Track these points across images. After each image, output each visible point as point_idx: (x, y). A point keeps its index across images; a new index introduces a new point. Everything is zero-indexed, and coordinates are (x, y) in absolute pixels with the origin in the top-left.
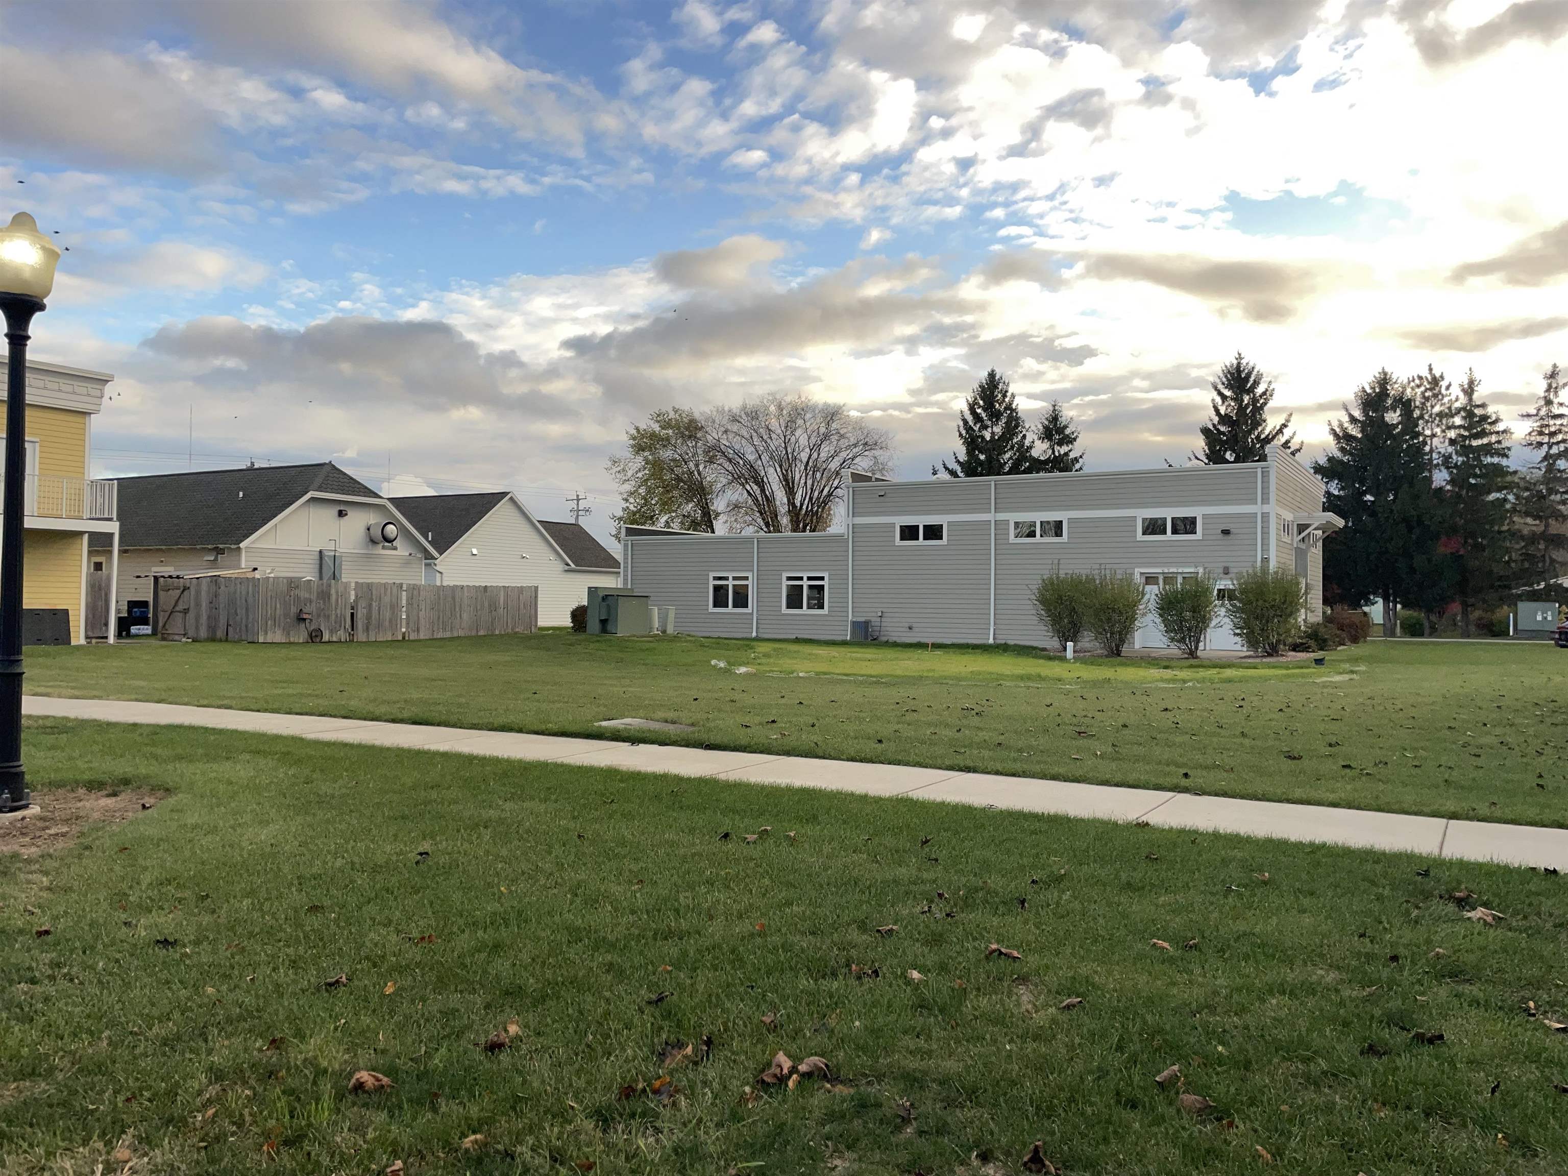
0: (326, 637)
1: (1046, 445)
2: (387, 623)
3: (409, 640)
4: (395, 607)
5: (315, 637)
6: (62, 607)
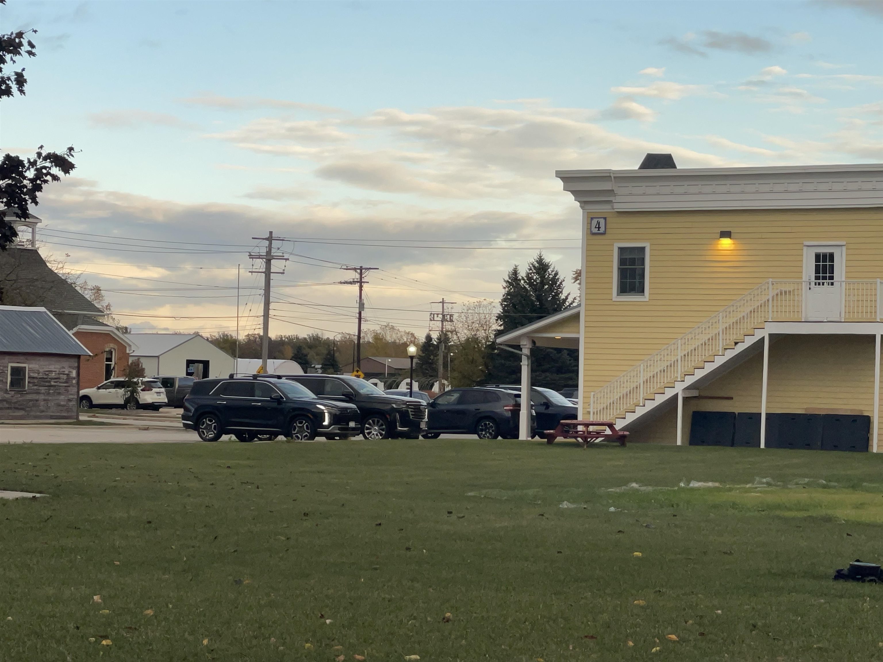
6: (866, 414)
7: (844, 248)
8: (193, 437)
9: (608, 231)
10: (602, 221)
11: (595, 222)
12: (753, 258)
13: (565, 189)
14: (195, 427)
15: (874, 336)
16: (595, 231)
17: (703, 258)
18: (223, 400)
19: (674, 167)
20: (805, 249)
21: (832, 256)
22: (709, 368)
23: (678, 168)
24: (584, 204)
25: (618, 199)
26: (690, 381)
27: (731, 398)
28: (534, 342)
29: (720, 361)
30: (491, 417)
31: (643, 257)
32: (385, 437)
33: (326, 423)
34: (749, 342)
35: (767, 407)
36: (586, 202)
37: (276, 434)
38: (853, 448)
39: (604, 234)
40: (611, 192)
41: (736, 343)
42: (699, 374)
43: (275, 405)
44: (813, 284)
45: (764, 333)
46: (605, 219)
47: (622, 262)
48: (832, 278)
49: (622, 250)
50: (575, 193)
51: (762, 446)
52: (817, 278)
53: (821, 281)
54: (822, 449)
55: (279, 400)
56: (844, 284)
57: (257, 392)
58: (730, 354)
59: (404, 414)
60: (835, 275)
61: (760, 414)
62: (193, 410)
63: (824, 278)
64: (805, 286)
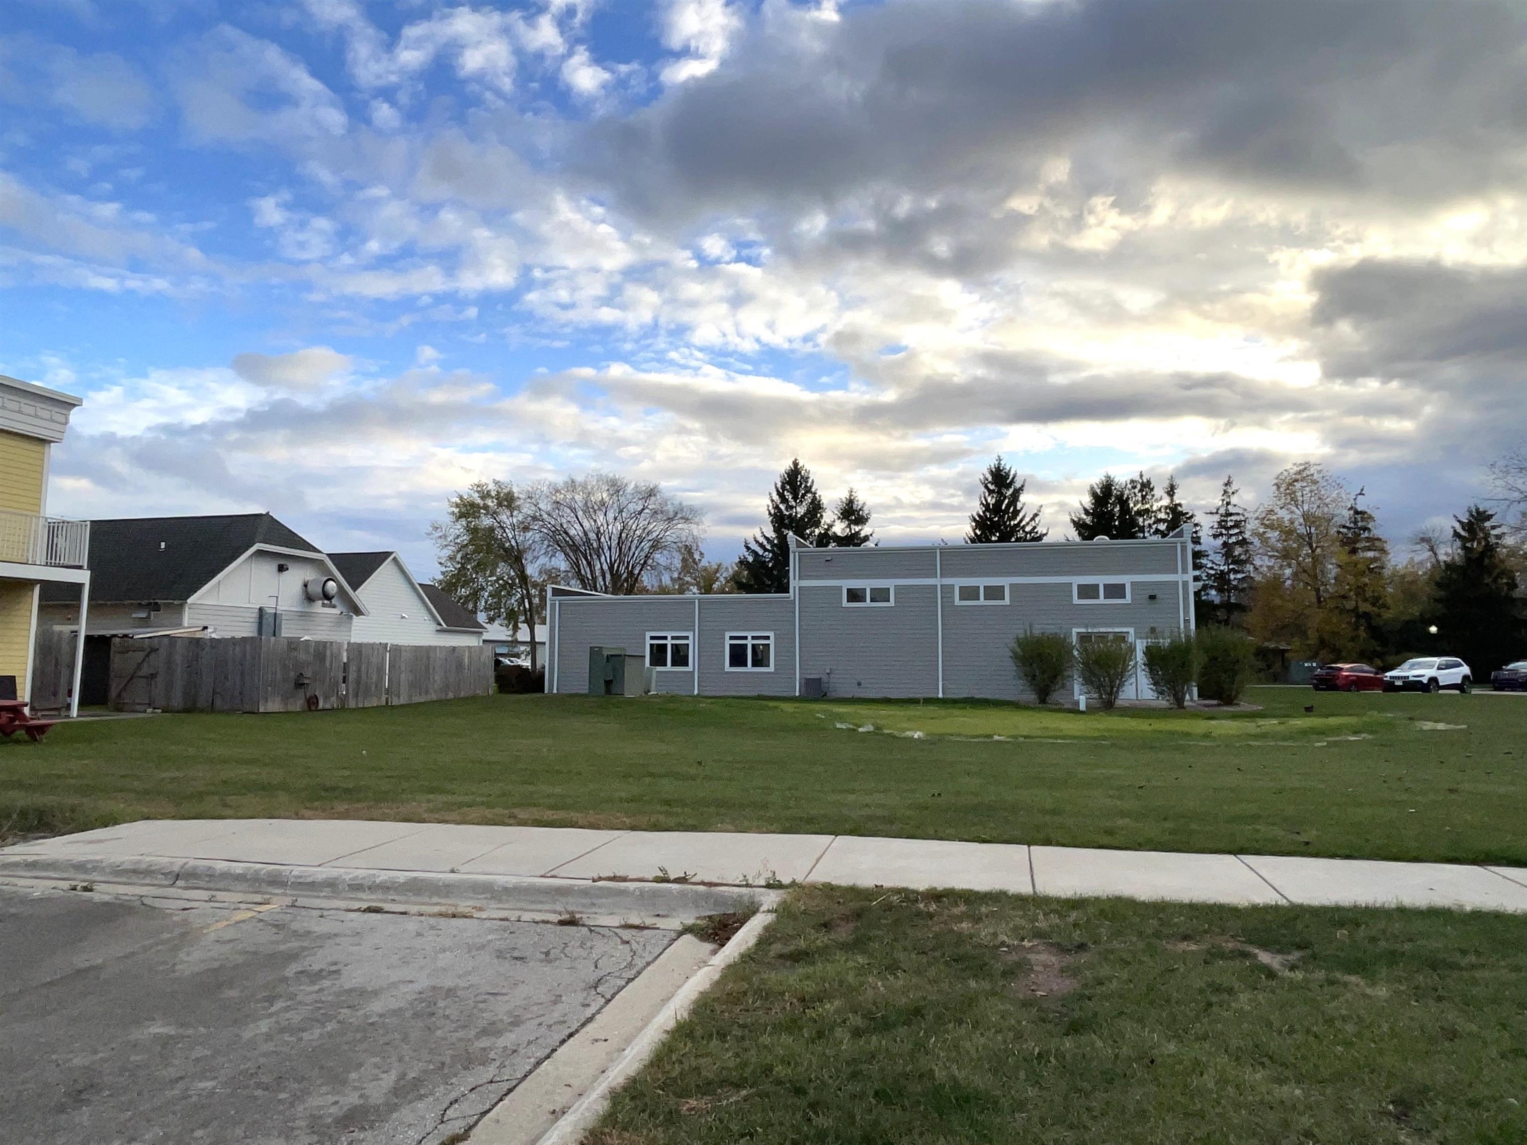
0: (321, 706)
1: (844, 525)
2: (373, 689)
3: (392, 706)
4: (380, 670)
5: (312, 702)
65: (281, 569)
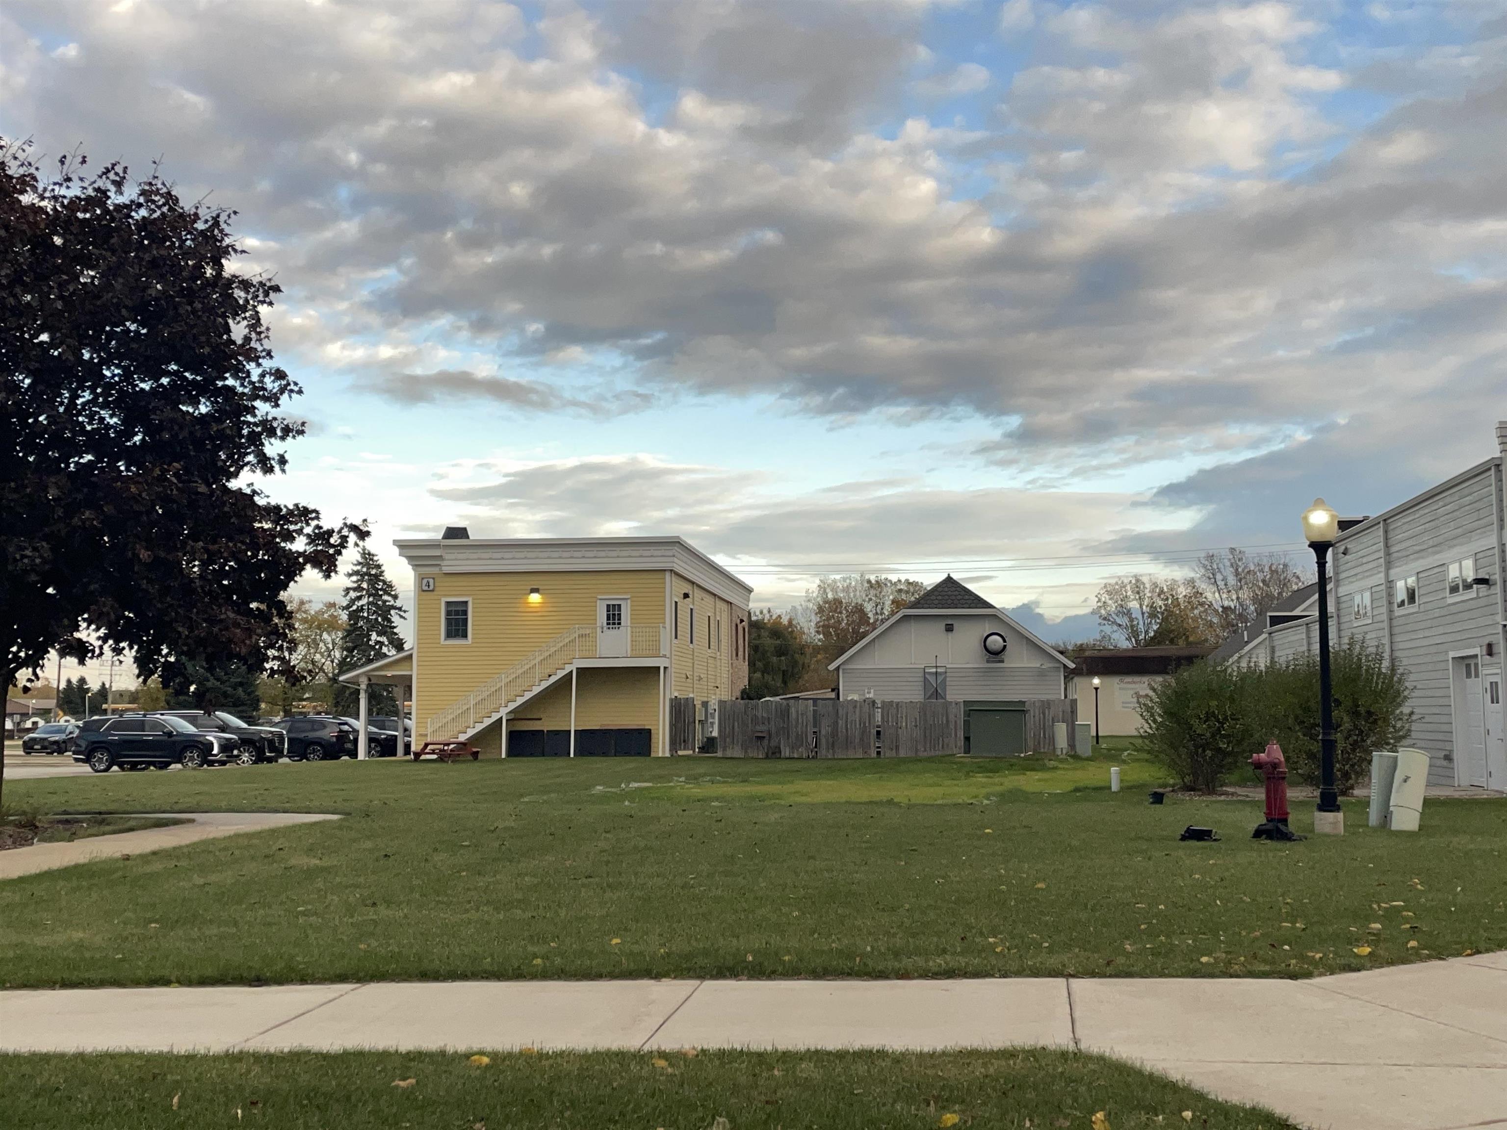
0: (786, 754)
2: (857, 741)
4: (865, 725)
5: (774, 753)
6: (647, 727)
7: (629, 601)
8: (86, 769)
9: (437, 589)
10: (431, 581)
11: (425, 581)
12: (555, 609)
13: (400, 555)
14: (87, 761)
15: (659, 668)
16: (426, 588)
17: (520, 610)
18: (115, 736)
19: (468, 537)
20: (598, 602)
21: (619, 606)
22: (528, 696)
23: (471, 537)
24: (415, 567)
25: (445, 563)
26: (512, 706)
27: (540, 719)
28: (370, 680)
29: (536, 690)
30: (318, 742)
31: (464, 609)
32: (255, 762)
33: (215, 751)
34: (561, 674)
35: (575, 726)
36: (416, 565)
37: (167, 764)
38: (639, 754)
39: (433, 591)
40: (440, 557)
41: (550, 676)
42: (520, 701)
43: (166, 738)
44: (605, 629)
45: (573, 668)
46: (434, 579)
47: (448, 613)
48: (619, 624)
49: (448, 604)
50: (410, 558)
51: (572, 755)
52: (608, 624)
53: (611, 626)
54: (615, 756)
55: (170, 734)
56: (629, 628)
57: (147, 727)
58: (545, 685)
59: (271, 742)
60: (622, 622)
61: (570, 731)
62: (84, 746)
63: (614, 624)
64: (599, 630)
65: (949, 628)
